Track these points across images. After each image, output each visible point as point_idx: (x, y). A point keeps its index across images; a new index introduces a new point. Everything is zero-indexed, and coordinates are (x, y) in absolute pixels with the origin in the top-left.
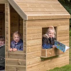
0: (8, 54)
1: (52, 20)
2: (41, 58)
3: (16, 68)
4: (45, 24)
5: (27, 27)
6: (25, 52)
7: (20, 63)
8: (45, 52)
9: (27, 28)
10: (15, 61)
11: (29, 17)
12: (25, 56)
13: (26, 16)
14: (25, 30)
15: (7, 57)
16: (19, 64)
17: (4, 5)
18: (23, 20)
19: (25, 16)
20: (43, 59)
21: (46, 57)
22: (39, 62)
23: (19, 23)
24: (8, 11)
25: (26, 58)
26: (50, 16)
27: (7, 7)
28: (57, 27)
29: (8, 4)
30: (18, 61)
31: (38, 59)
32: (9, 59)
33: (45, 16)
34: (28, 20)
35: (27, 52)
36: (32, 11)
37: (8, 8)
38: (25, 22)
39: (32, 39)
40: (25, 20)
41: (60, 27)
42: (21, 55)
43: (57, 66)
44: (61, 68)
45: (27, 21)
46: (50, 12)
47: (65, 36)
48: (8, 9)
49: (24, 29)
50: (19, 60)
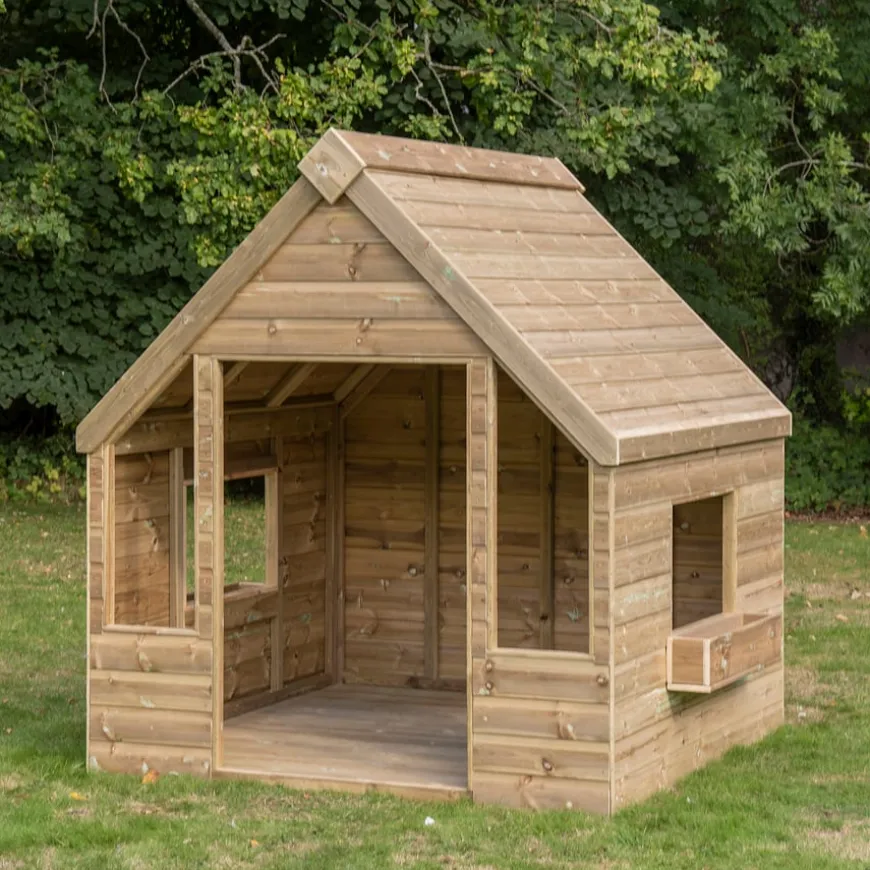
0: (490, 671)
1: (713, 453)
2: (670, 692)
3: (544, 761)
4: (689, 480)
5: (612, 509)
6: (602, 660)
7: (570, 728)
8: (701, 654)
9: (612, 514)
10: (533, 714)
11: (625, 443)
12: (605, 684)
13: (614, 440)
14: (603, 527)
15: (482, 691)
16: (563, 736)
17: (460, 372)
18: (591, 465)
19: (603, 439)
20: (684, 702)
21: (706, 688)
22: (662, 716)
25: (607, 697)
27: (480, 382)
28: (730, 494)
30: (555, 714)
31: (656, 700)
32: (491, 704)
34: (621, 465)
35: (612, 662)
36: (624, 402)
37: (490, 387)
38: (600, 479)
39: (632, 577)
40: (603, 461)
41: (746, 491)
42: (577, 680)
45: (613, 472)
47: (766, 548)
48: (484, 396)
49: (592, 518)
50: (563, 708)
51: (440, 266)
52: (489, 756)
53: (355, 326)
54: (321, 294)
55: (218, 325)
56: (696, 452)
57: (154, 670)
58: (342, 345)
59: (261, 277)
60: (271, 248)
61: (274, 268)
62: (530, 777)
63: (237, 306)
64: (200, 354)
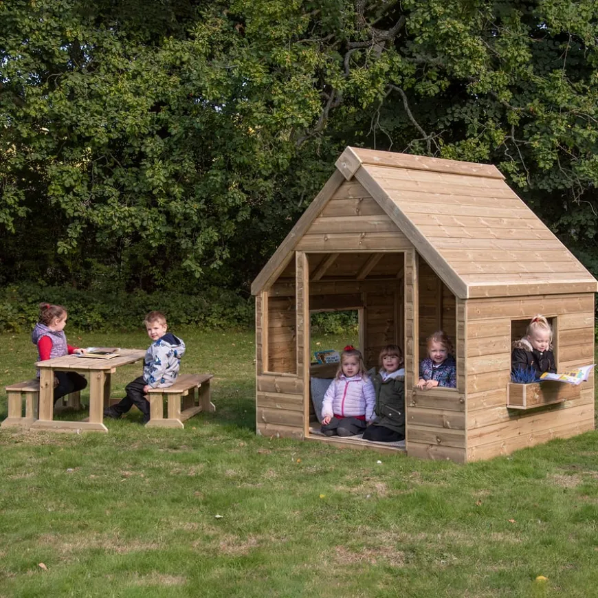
0: (414, 395)
1: (542, 297)
2: (508, 409)
3: (438, 438)
4: (521, 310)
5: (466, 320)
6: (462, 391)
7: (448, 423)
8: (522, 392)
9: (466, 322)
10: (433, 416)
11: (472, 289)
12: (463, 403)
13: (465, 286)
14: (462, 328)
15: (411, 405)
16: (445, 427)
17: (401, 255)
18: (457, 299)
19: (462, 287)
20: (515, 414)
21: (524, 407)
22: (504, 420)
23: (442, 305)
24: (412, 272)
25: (464, 408)
26: (536, 286)
27: (409, 261)
28: (556, 317)
29: (414, 254)
30: (442, 416)
31: (501, 412)
32: (415, 411)
33: (520, 286)
34: (470, 299)
35: (466, 392)
36: (482, 271)
37: (414, 263)
38: (460, 305)
39: (480, 353)
40: (461, 297)
41: (566, 317)
42: (451, 400)
43: (558, 435)
44: (569, 440)
45: (467, 301)
46: (536, 275)
47: (582, 345)
48: (412, 267)
49: (457, 324)
50: (446, 413)
51: (393, 206)
52: (415, 435)
53: (359, 236)
54: (345, 222)
55: (305, 238)
56: (528, 296)
57: (281, 392)
58: (354, 244)
59: (321, 215)
60: (325, 202)
61: (327, 211)
62: (432, 445)
63: (313, 228)
64: (298, 251)
